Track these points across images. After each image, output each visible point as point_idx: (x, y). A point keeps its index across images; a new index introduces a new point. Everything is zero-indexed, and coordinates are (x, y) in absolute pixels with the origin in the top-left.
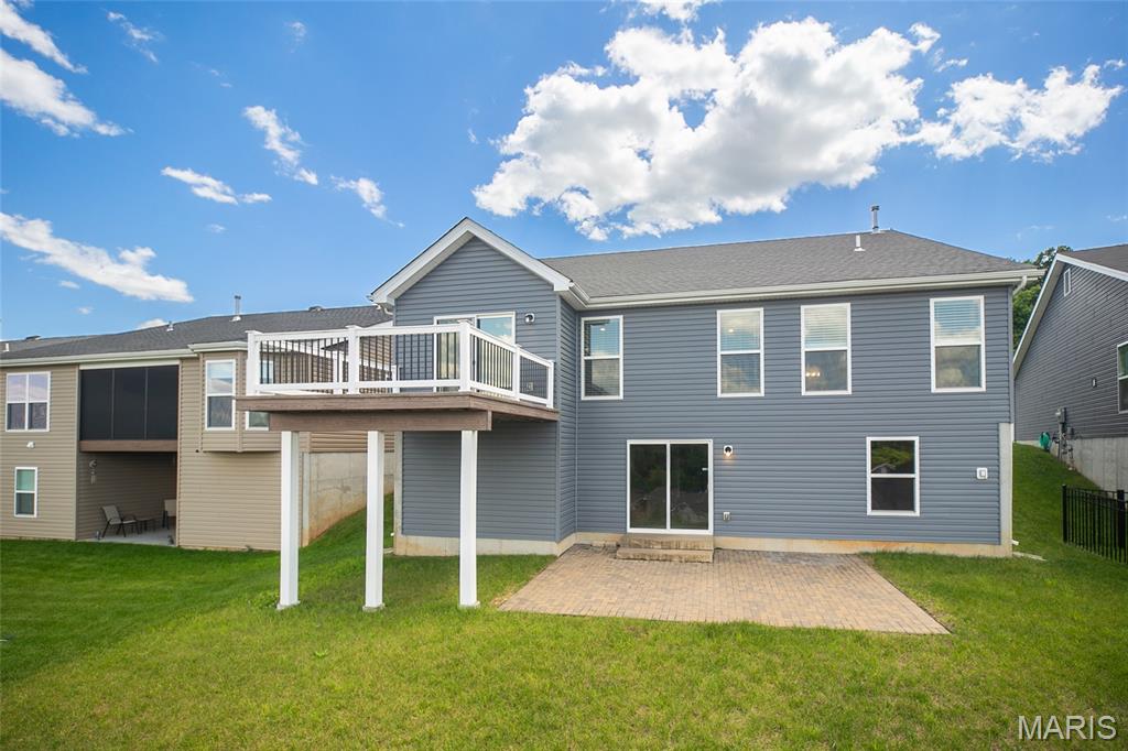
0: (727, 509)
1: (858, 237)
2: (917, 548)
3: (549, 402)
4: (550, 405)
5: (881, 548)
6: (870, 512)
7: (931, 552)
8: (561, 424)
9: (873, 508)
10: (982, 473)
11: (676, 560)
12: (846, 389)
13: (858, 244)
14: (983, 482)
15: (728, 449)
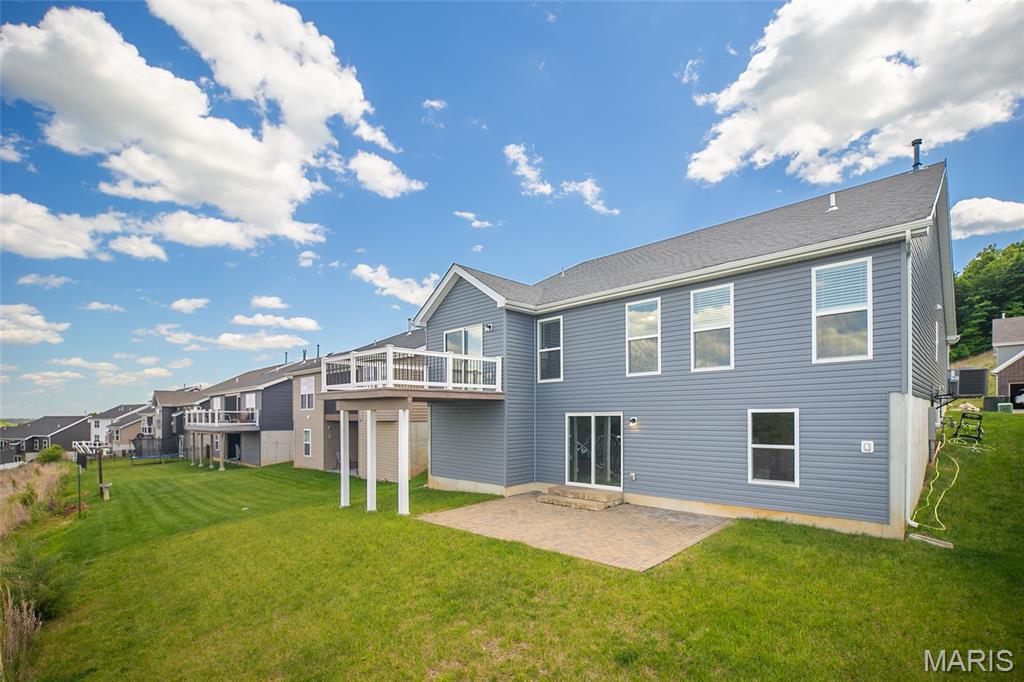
0: (633, 471)
1: (833, 197)
2: (797, 519)
3: (498, 387)
4: (499, 390)
5: (763, 515)
6: (750, 480)
7: (811, 524)
8: (507, 402)
9: (754, 477)
10: (868, 446)
11: (573, 506)
12: (729, 364)
13: (833, 203)
14: (868, 455)
15: (634, 421)
